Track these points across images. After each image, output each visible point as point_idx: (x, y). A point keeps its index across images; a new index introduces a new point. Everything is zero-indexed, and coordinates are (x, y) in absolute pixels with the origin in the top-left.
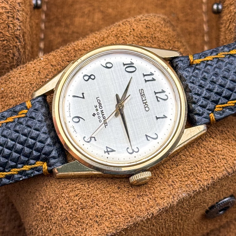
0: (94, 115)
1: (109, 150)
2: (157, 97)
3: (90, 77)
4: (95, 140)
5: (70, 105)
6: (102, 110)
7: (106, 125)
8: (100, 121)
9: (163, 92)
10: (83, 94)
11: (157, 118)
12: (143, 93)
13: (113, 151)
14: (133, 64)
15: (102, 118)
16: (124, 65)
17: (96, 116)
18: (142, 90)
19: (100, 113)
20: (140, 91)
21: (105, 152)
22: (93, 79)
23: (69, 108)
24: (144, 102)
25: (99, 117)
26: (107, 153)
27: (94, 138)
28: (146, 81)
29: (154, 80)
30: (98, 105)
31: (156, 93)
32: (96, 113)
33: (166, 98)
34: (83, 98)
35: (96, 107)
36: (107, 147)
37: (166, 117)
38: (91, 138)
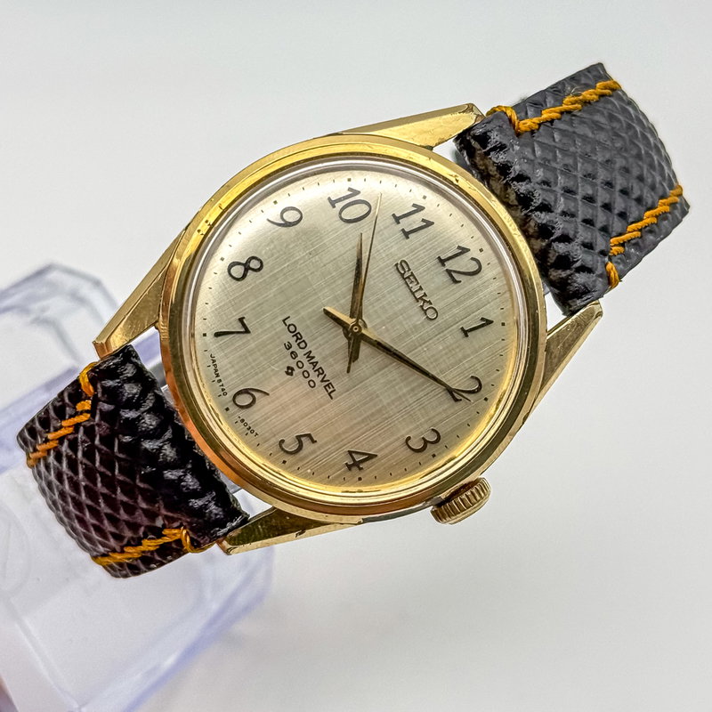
0: (290, 371)
1: (358, 458)
2: (449, 272)
3: (247, 268)
4: (314, 442)
5: (214, 361)
6: (306, 350)
7: (332, 389)
8: (312, 384)
9: (464, 251)
10: (241, 321)
11: (465, 333)
12: (409, 270)
13: (370, 457)
14: (357, 193)
16: (333, 203)
18: (404, 264)
20: (399, 266)
21: (349, 467)
22: (259, 270)
23: (216, 370)
24: (418, 295)
25: (305, 374)
26: (355, 469)
27: (309, 436)
28: (408, 234)
29: (427, 224)
30: (293, 340)
31: (442, 262)
32: (293, 363)
33: (474, 267)
34: (247, 331)
35: (290, 347)
37: (489, 322)
38: (299, 438)
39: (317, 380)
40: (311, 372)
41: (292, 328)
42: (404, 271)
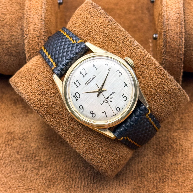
0: (111, 101)
1: (125, 85)
2: (85, 75)
3: (93, 114)
4: (124, 94)
9: (81, 73)
10: (103, 113)
11: (97, 69)
13: (124, 83)
14: (74, 96)
15: (111, 97)
16: (77, 100)
17: (111, 100)
19: (108, 99)
21: (127, 86)
22: (93, 111)
23: (114, 116)
24: (91, 80)
25: (111, 98)
26: (127, 85)
27: (123, 95)
28: (80, 84)
29: (77, 81)
30: (105, 102)
31: (84, 76)
32: (109, 101)
33: (84, 70)
34: (105, 111)
36: (124, 87)
37: (94, 65)
38: (123, 97)
39: (112, 96)
40: (110, 97)
41: (103, 103)
42: (87, 83)
